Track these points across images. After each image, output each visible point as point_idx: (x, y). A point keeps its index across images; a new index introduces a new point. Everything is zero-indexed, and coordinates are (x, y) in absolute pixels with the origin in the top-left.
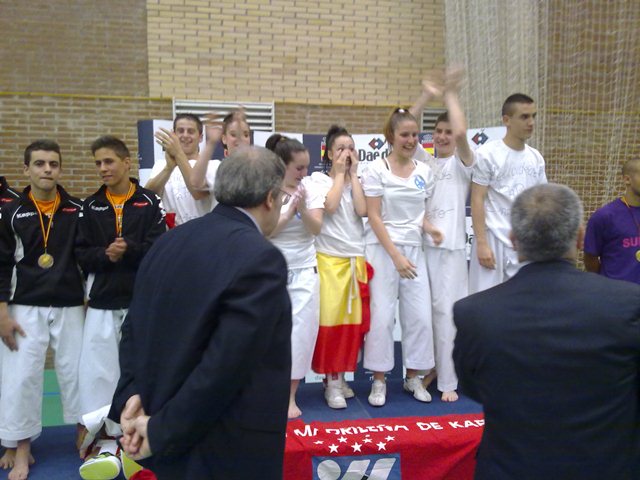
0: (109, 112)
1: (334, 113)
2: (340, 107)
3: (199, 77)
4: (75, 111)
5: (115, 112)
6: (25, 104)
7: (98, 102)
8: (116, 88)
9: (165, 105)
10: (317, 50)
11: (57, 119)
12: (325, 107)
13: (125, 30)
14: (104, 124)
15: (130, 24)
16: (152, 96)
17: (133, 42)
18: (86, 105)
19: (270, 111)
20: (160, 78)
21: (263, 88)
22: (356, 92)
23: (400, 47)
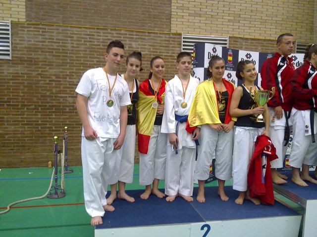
0: (152, 39)
1: (256, 43)
2: (259, 40)
3: (194, 23)
4: (136, 38)
5: (154, 39)
6: (113, 34)
7: (147, 34)
8: (155, 27)
9: (179, 37)
10: (250, 11)
11: (127, 42)
12: (252, 39)
14: (150, 45)
16: (172, 32)
17: (165, 4)
18: (142, 36)
19: (226, 40)
20: (177, 23)
21: (224, 29)
22: (267, 32)
23: (288, 11)
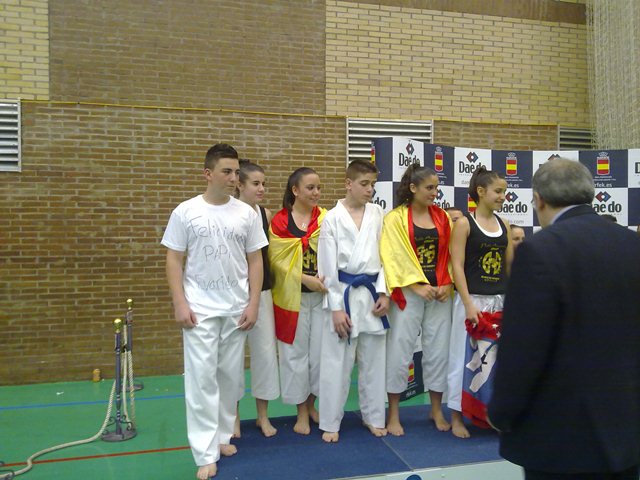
0: (291, 128)
1: (485, 131)
2: (489, 125)
3: (369, 97)
4: (261, 127)
5: (294, 129)
6: (217, 120)
7: (281, 119)
8: (297, 106)
9: (340, 123)
10: (471, 73)
11: (245, 135)
12: (476, 124)
13: (307, 51)
14: (287, 140)
15: (311, 47)
16: (328, 114)
17: (313, 63)
18: (271, 122)
19: (428, 128)
20: (336, 97)
21: (423, 107)
22: (503, 111)
23: (540, 71)
